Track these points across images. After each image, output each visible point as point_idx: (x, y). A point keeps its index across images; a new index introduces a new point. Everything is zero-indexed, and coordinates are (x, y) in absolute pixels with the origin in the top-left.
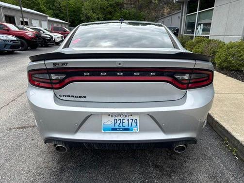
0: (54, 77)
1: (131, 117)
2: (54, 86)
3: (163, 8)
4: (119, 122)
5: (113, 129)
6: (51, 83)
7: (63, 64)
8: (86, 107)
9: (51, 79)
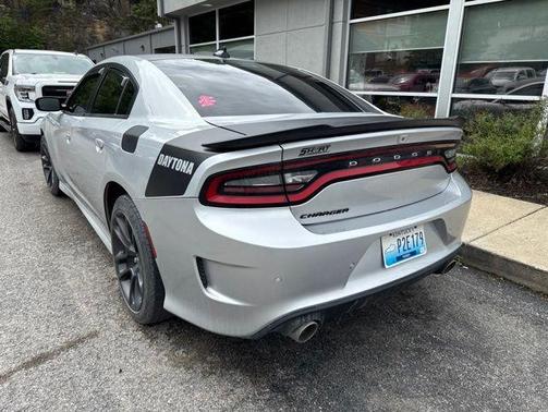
0: (289, 179)
1: (416, 231)
2: (292, 198)
3: (90, 22)
4: (403, 242)
5: (399, 258)
6: (286, 193)
7: (322, 147)
8: (344, 230)
9: (284, 184)
